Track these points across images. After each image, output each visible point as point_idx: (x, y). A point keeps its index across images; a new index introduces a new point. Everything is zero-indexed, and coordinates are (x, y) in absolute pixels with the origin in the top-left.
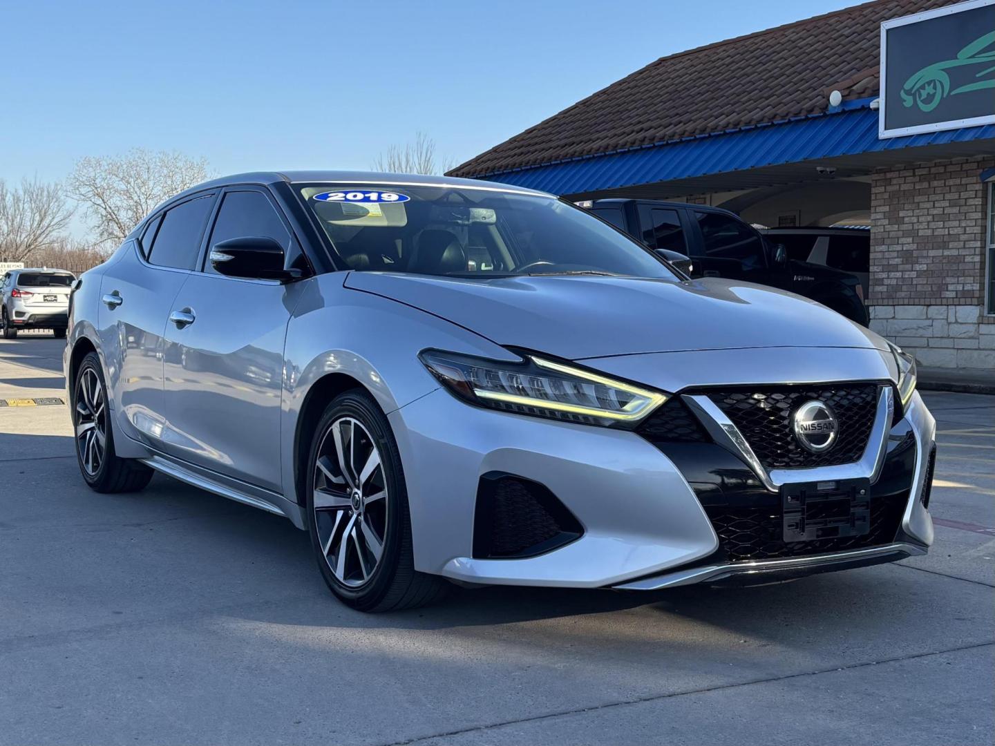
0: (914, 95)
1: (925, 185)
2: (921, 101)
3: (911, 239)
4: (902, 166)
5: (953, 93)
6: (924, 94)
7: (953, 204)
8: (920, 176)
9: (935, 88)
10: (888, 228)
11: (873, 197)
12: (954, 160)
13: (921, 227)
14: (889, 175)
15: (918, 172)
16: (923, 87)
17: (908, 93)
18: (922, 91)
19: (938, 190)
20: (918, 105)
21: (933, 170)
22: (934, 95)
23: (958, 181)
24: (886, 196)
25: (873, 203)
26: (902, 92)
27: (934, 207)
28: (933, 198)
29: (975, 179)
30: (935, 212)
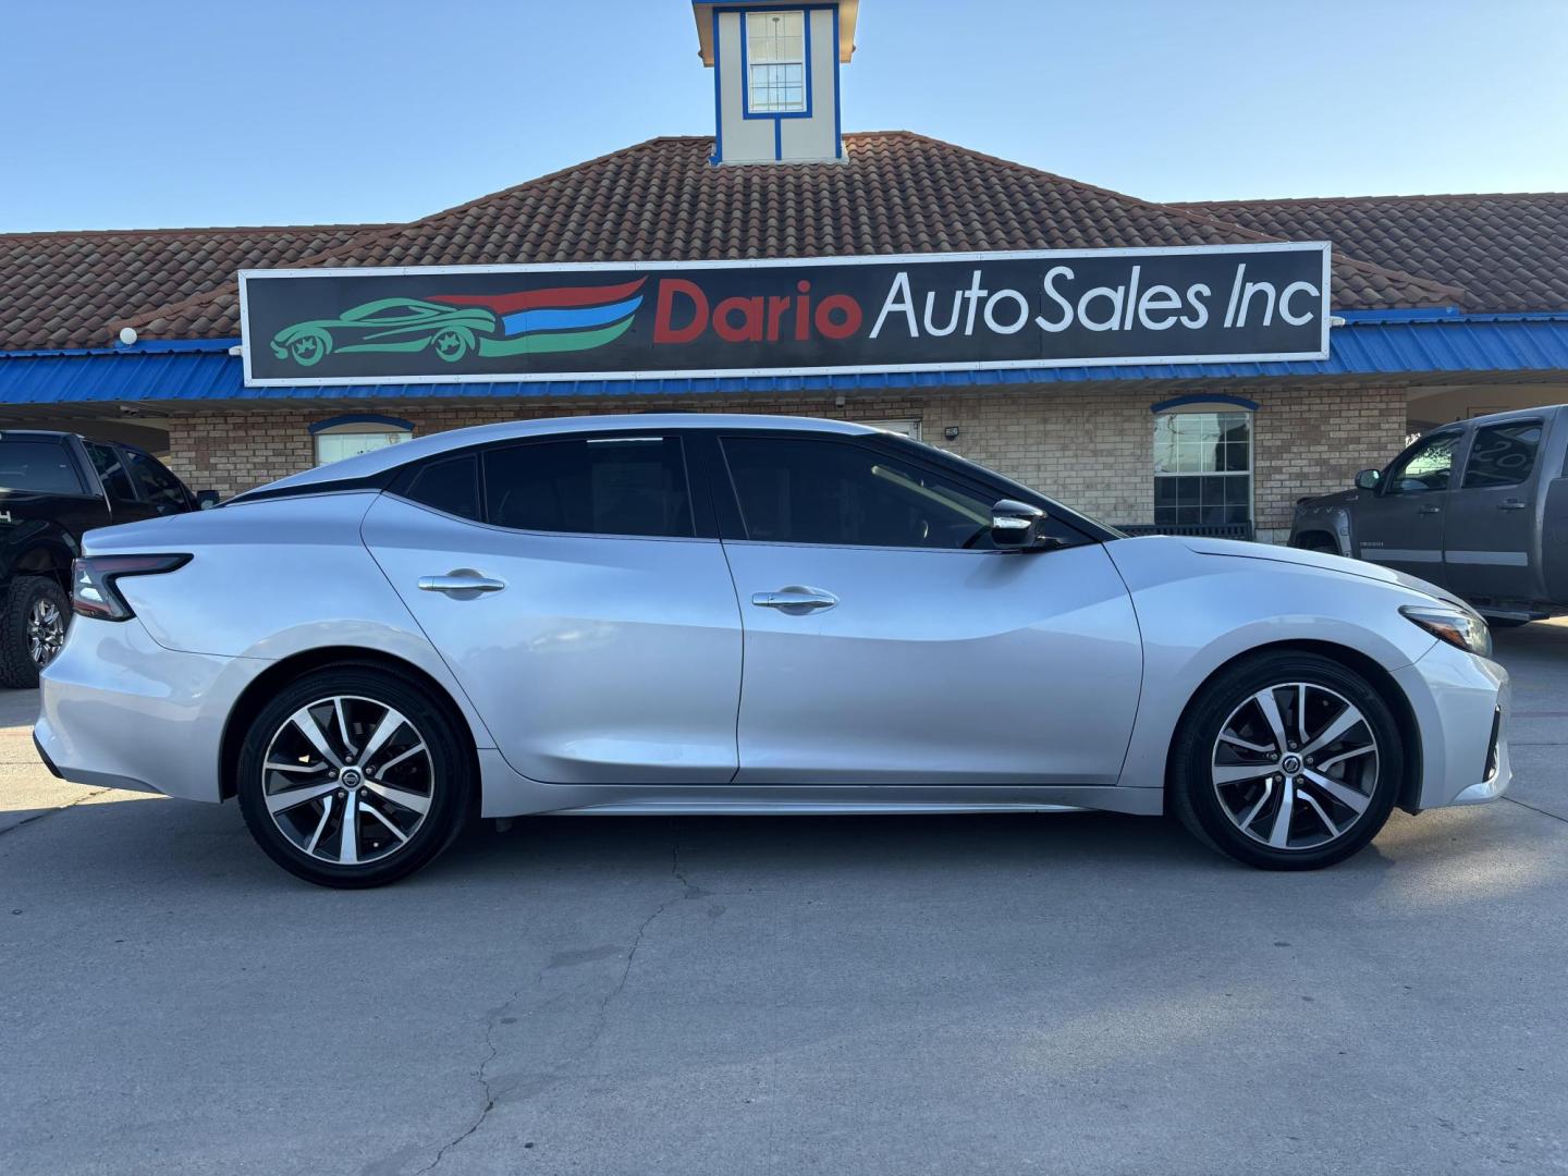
0: (289, 348)
1: (242, 433)
2: (300, 355)
3: (228, 486)
4: (210, 412)
5: (336, 352)
6: (302, 348)
7: (277, 453)
8: (234, 424)
9: (315, 343)
10: (195, 474)
11: (172, 441)
12: (276, 412)
13: (239, 474)
14: (192, 421)
15: (230, 420)
16: (300, 341)
17: (281, 345)
18: (298, 345)
19: (258, 440)
20: (293, 357)
21: (251, 420)
22: (314, 351)
23: (283, 432)
24: (191, 441)
25: (172, 448)
26: (272, 343)
27: (254, 455)
28: (252, 446)
29: (301, 432)
30: (257, 460)
